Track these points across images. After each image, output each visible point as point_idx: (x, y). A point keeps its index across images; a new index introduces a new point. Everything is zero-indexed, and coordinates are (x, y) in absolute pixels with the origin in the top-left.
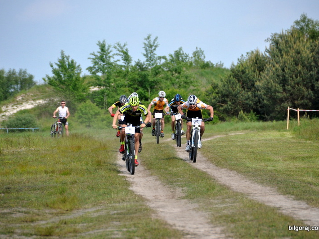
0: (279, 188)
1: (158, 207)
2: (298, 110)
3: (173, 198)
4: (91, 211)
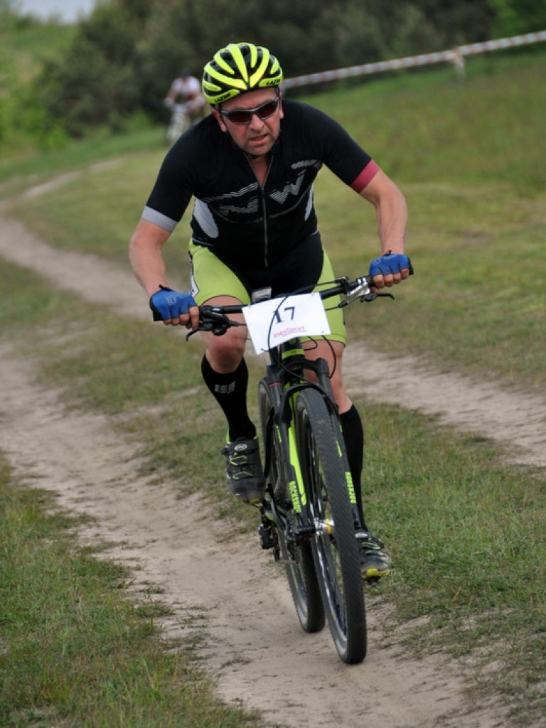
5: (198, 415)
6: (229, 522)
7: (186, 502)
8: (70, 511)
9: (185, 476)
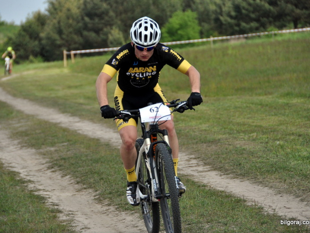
0: (60, 109)
2: (73, 52)
5: (67, 151)
6: (80, 185)
7: (65, 178)
8: (24, 179)
9: (64, 170)
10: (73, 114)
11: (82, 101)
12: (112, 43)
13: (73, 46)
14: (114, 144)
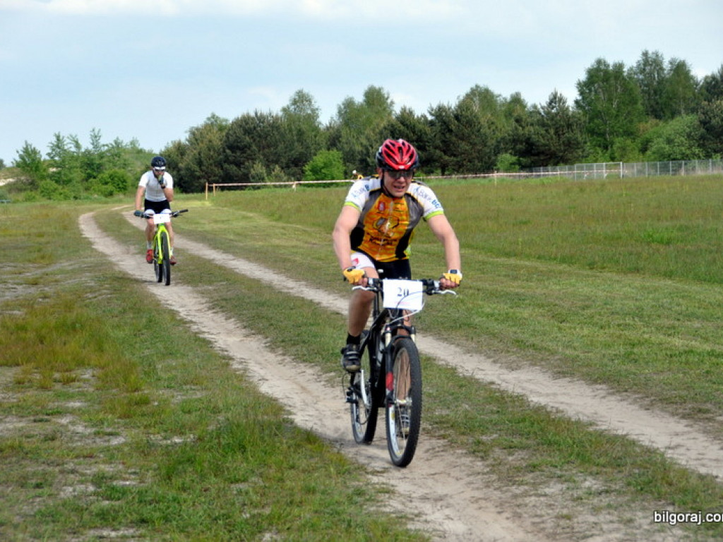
0: (210, 245)
1: (118, 261)
2: (214, 185)
3: (128, 253)
4: (65, 265)
5: (228, 291)
7: (229, 321)
8: (185, 319)
9: (227, 312)
10: (226, 251)
11: (232, 237)
12: (253, 178)
13: (213, 178)
14: (277, 287)
